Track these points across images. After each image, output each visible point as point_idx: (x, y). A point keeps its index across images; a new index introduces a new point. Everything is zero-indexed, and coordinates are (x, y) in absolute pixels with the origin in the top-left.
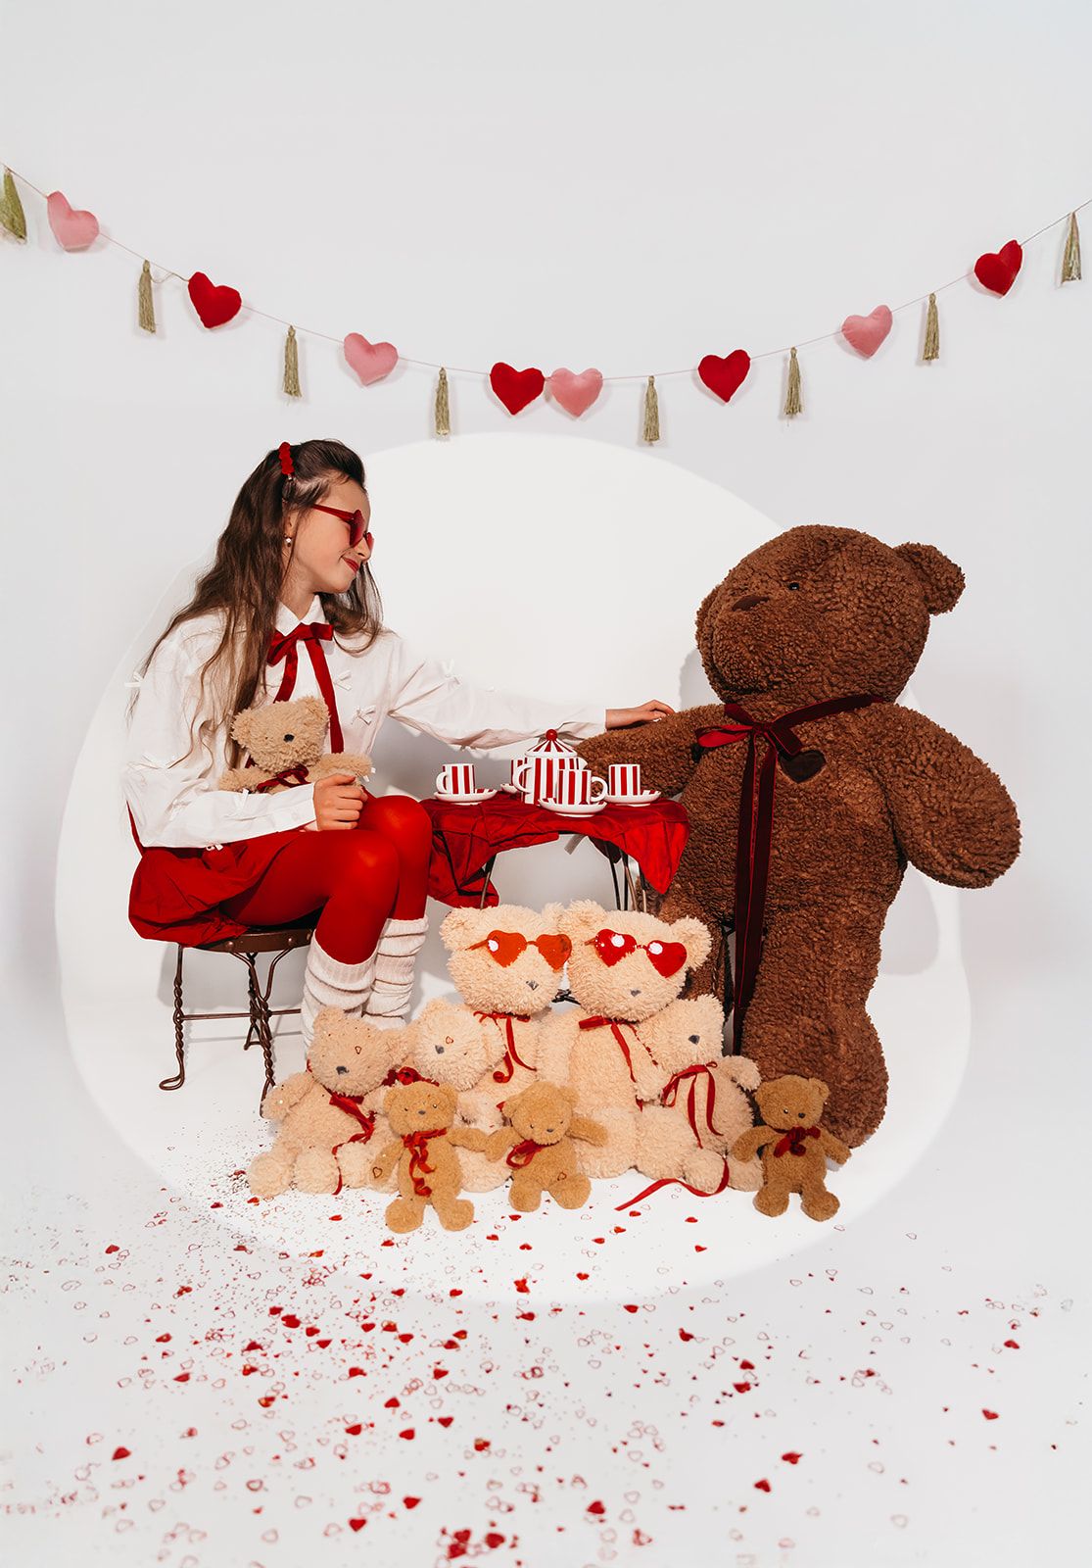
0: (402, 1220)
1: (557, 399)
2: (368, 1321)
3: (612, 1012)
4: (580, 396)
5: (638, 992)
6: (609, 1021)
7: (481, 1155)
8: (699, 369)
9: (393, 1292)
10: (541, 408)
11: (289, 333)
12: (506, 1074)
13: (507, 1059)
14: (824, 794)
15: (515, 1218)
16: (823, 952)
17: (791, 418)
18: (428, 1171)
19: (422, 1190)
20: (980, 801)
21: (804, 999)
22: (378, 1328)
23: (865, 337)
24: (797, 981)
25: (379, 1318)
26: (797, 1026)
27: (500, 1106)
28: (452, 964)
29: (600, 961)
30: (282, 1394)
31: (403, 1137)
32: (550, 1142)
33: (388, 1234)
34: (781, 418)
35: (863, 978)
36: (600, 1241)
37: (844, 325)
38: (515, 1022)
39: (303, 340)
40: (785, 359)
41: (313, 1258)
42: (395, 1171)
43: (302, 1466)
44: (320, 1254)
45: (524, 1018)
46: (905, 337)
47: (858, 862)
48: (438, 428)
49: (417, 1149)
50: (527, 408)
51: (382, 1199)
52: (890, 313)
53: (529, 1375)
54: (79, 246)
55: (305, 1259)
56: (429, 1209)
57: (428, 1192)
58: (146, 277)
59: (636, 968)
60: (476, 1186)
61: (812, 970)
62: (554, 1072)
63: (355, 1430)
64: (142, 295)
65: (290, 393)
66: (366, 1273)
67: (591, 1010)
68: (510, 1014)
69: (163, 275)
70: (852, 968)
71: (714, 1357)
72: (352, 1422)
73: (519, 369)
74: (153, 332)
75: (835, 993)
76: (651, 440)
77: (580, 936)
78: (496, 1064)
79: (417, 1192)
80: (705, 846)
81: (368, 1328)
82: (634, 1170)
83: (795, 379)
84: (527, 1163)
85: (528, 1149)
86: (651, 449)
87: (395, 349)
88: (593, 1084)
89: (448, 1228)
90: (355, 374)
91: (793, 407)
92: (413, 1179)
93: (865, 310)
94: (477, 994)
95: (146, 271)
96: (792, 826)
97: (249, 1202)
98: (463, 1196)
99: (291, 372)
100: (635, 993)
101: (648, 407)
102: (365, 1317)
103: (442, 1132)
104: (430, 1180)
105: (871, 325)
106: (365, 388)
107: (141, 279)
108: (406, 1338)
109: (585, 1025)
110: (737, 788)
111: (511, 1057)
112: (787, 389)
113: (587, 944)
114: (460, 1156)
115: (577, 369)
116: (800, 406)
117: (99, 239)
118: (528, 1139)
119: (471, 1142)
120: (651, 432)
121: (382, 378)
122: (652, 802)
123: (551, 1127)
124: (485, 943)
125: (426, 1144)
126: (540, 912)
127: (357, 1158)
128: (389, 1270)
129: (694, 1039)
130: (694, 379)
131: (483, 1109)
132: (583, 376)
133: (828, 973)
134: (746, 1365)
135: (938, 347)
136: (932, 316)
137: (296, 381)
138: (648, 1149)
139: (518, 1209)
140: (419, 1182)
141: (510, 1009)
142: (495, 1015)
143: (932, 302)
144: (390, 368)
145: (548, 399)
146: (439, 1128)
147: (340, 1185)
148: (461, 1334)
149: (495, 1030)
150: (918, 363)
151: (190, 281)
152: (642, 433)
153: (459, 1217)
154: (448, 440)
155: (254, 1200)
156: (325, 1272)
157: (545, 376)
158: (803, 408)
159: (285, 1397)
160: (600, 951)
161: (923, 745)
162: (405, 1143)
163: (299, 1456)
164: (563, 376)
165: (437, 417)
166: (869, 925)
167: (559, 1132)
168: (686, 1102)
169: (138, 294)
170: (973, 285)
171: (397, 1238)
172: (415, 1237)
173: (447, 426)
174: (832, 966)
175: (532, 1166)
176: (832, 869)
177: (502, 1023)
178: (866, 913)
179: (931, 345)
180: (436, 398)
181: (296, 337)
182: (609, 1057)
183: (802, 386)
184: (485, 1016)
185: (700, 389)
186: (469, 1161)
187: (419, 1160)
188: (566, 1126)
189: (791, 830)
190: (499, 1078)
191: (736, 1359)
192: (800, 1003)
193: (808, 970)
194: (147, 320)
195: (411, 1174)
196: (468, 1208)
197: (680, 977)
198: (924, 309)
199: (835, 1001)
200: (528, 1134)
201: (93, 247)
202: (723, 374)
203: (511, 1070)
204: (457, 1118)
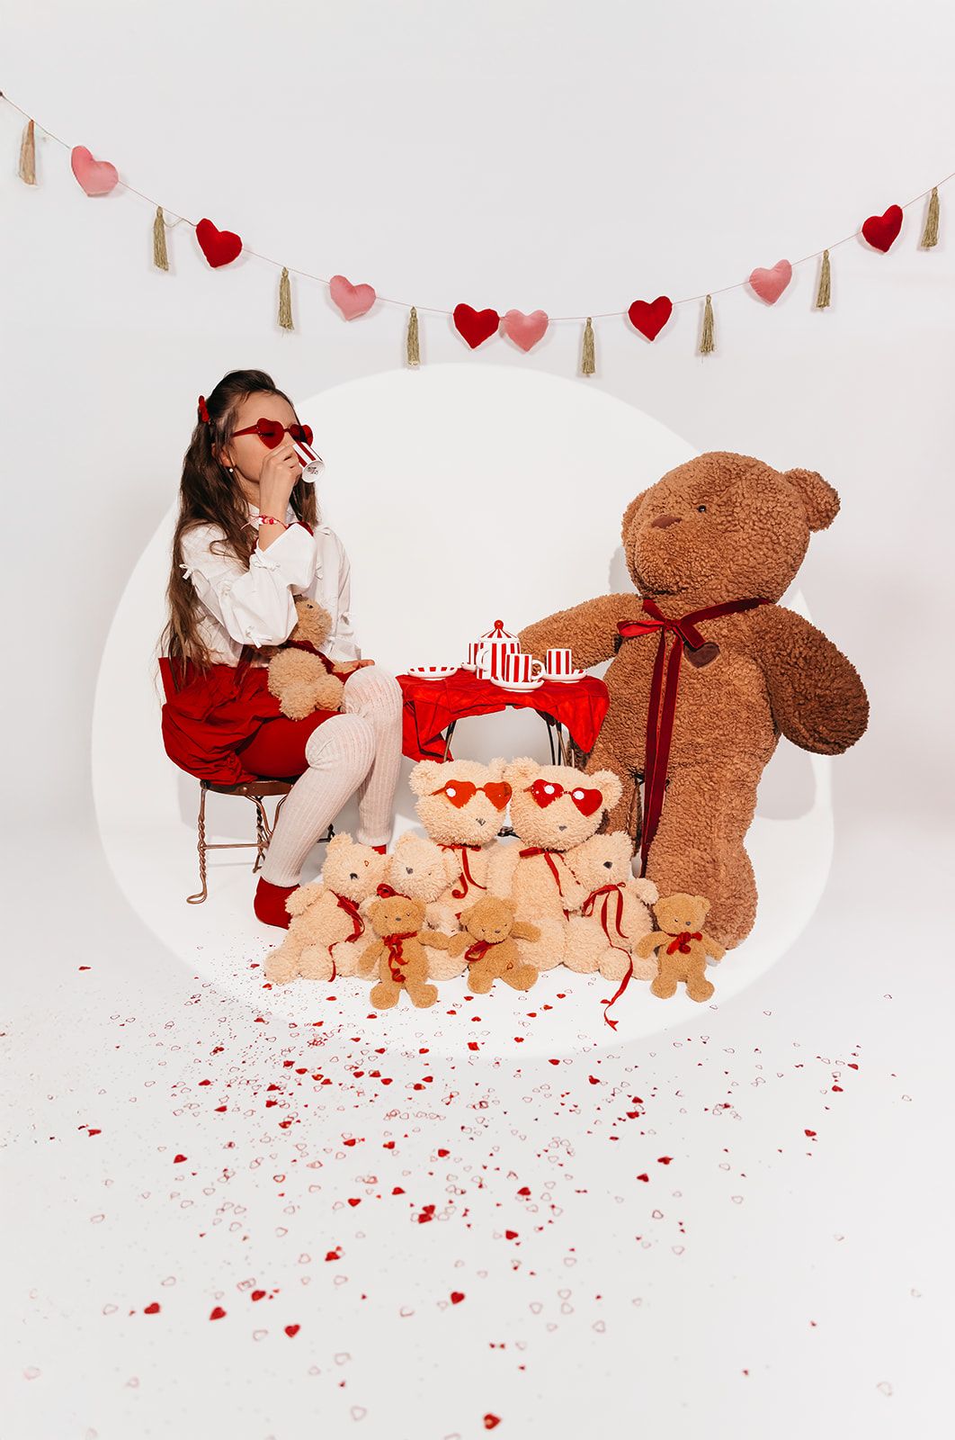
0: (383, 1000)
1: (510, 336)
2: (358, 1070)
3: (545, 844)
4: (529, 333)
5: (565, 827)
6: (542, 851)
7: (444, 953)
8: (630, 312)
9: (377, 1051)
10: (496, 343)
11: (283, 274)
12: (462, 892)
13: (462, 878)
14: (717, 677)
15: (468, 998)
16: (711, 799)
17: (706, 355)
18: (403, 963)
19: (398, 977)
20: (838, 689)
21: (695, 835)
22: (366, 1075)
23: (769, 287)
24: (690, 822)
25: (366, 1068)
26: (688, 856)
27: (458, 916)
28: (418, 807)
29: (535, 804)
30: (296, 1119)
31: (383, 938)
32: (498, 940)
33: (373, 1010)
34: (697, 355)
35: (741, 821)
36: (533, 1015)
37: (752, 276)
38: (468, 850)
39: (294, 279)
40: (702, 305)
41: (316, 1027)
42: (377, 964)
43: (313, 1166)
44: (320, 1024)
45: (476, 848)
46: (802, 287)
47: (742, 730)
48: (410, 359)
49: (394, 946)
50: (483, 343)
51: (368, 985)
52: (789, 267)
53: (478, 1107)
54: (102, 192)
55: (309, 1028)
56: (403, 992)
57: (402, 979)
58: (160, 222)
59: (564, 809)
60: (440, 976)
61: (702, 813)
62: (500, 890)
63: (351, 1143)
64: (156, 238)
65: (284, 326)
66: (355, 1037)
67: (529, 842)
68: (465, 845)
69: (174, 220)
70: (733, 812)
71: (613, 1095)
72: (348, 1138)
73: (478, 310)
74: (167, 270)
75: (719, 831)
76: (588, 373)
77: (519, 785)
78: (454, 882)
79: (394, 979)
80: (623, 715)
81: (358, 1075)
82: (562, 966)
83: (709, 321)
84: (481, 958)
85: (482, 947)
86: (587, 380)
87: (373, 290)
88: (531, 899)
89: (417, 1006)
90: (340, 311)
91: (707, 346)
92: (392, 969)
93: (769, 264)
94: (438, 830)
95: (160, 216)
96: (691, 702)
97: (265, 987)
98: (429, 982)
99: (285, 308)
100: (562, 828)
101: (585, 344)
102: (356, 1068)
103: (414, 934)
104: (404, 970)
105: (774, 276)
106: (347, 322)
107: (155, 224)
108: (387, 1082)
109: (524, 854)
110: (650, 670)
111: (466, 878)
112: (703, 330)
113: (525, 791)
114: (428, 953)
115: (527, 311)
116: (713, 346)
117: (118, 186)
118: (481, 940)
119: (437, 942)
120: (588, 366)
121: (362, 314)
122: (580, 680)
123: (498, 929)
124: (443, 790)
125: (401, 943)
126: (487, 765)
127: (347, 954)
128: (373, 1034)
129: (608, 865)
130: (625, 320)
131: (444, 917)
132: (532, 317)
133: (714, 816)
134: (637, 1100)
135: (829, 297)
136: (825, 271)
137: (289, 315)
138: (572, 948)
139: (473, 992)
140: (396, 972)
141: (464, 841)
142: (453, 846)
143: (826, 258)
144: (370, 307)
145: (502, 335)
146: (412, 931)
147: (334, 975)
148: (429, 1079)
149: (454, 857)
150: (812, 310)
151: (198, 226)
152: (581, 367)
153: (427, 998)
154: (418, 369)
155: (268, 986)
156: (325, 1037)
157: (499, 316)
158: (715, 347)
159: (299, 1121)
160: (536, 797)
161: (797, 641)
162: (385, 942)
163: (310, 1160)
164: (515, 317)
165: (409, 350)
166: (748, 780)
167: (505, 933)
168: (600, 913)
169: (152, 235)
170: (860, 242)
171: (379, 1012)
172: (392, 1012)
173: (417, 358)
174: (717, 810)
175: (484, 960)
176: (721, 735)
177: (459, 852)
178: (746, 770)
179: (823, 295)
180: (407, 333)
181: (289, 277)
182: (543, 878)
183: (716, 328)
184: (445, 847)
185: (631, 329)
186: (435, 957)
187: (396, 955)
188: (509, 928)
189: (691, 705)
190: (456, 894)
191: (630, 1096)
192: (692, 838)
193: (699, 813)
194: (161, 259)
195: (390, 965)
196: (434, 990)
197: (597, 816)
198: (820, 262)
199: (718, 837)
200: (481, 936)
201: (113, 192)
202: (650, 317)
203: (466, 889)
204: (425, 924)
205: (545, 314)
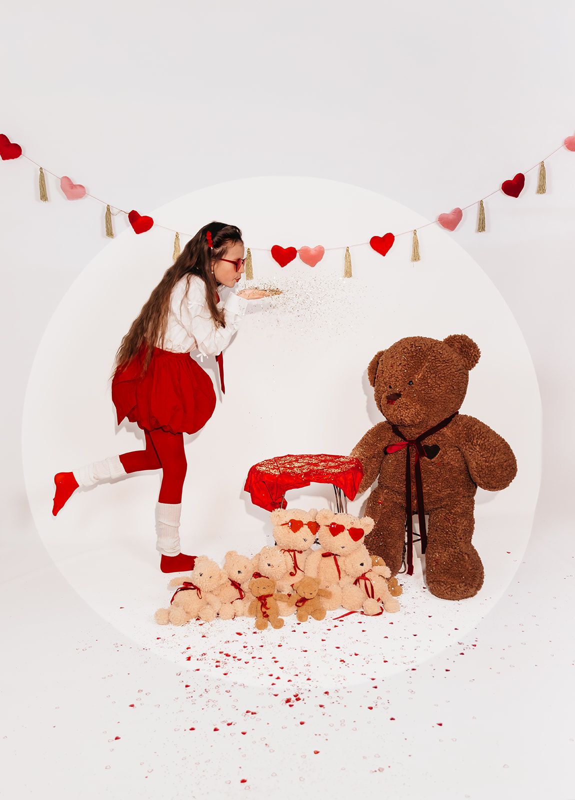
1: (303, 260)
4: (313, 258)
6: (332, 554)
7: (286, 603)
8: (370, 243)
10: (295, 264)
11: (176, 236)
12: (294, 573)
13: (294, 567)
15: (299, 624)
17: (415, 262)
18: (268, 609)
19: (266, 615)
23: (449, 223)
27: (292, 586)
31: (257, 597)
32: (311, 597)
33: (255, 630)
34: (410, 263)
36: (329, 630)
37: (439, 218)
38: (297, 553)
40: (411, 236)
42: (254, 610)
45: (301, 552)
46: (469, 220)
48: (248, 276)
49: (263, 601)
50: (289, 264)
51: (253, 620)
52: (461, 211)
56: (268, 622)
57: (268, 616)
58: (108, 213)
60: (284, 614)
62: (311, 573)
64: (107, 221)
67: (326, 549)
68: (295, 550)
69: (116, 211)
73: (285, 247)
76: (348, 276)
77: (323, 524)
78: (289, 568)
79: (264, 617)
82: (342, 607)
83: (416, 244)
84: (303, 605)
85: (303, 600)
86: (348, 280)
88: (326, 579)
89: (276, 628)
91: (416, 257)
92: (262, 612)
93: (448, 211)
94: (283, 542)
95: (108, 210)
98: (279, 617)
101: (346, 261)
104: (268, 612)
105: (452, 217)
107: (106, 214)
109: (324, 555)
111: (296, 566)
112: (413, 248)
113: (326, 527)
114: (278, 604)
115: (312, 245)
117: (85, 195)
118: (303, 597)
119: (281, 599)
120: (348, 273)
123: (311, 592)
125: (267, 599)
130: (368, 247)
131: (285, 586)
132: (315, 249)
135: (485, 226)
136: (481, 212)
139: (300, 621)
140: (265, 613)
141: (295, 548)
142: (289, 551)
143: (481, 204)
145: (298, 260)
146: (271, 594)
149: (289, 556)
151: (129, 214)
152: (344, 274)
153: (279, 624)
158: (420, 258)
162: (258, 599)
164: (305, 249)
167: (314, 594)
169: (105, 220)
170: (501, 194)
173: (251, 276)
175: (304, 607)
177: (292, 553)
179: (481, 226)
181: (179, 237)
182: (332, 568)
183: (419, 247)
184: (285, 551)
185: (371, 251)
186: (282, 605)
187: (264, 605)
188: (317, 592)
190: (292, 574)
194: (110, 233)
195: (261, 610)
196: (282, 620)
198: (478, 208)
200: (303, 595)
202: (382, 244)
203: (296, 571)
204: (276, 590)
205: (323, 248)
